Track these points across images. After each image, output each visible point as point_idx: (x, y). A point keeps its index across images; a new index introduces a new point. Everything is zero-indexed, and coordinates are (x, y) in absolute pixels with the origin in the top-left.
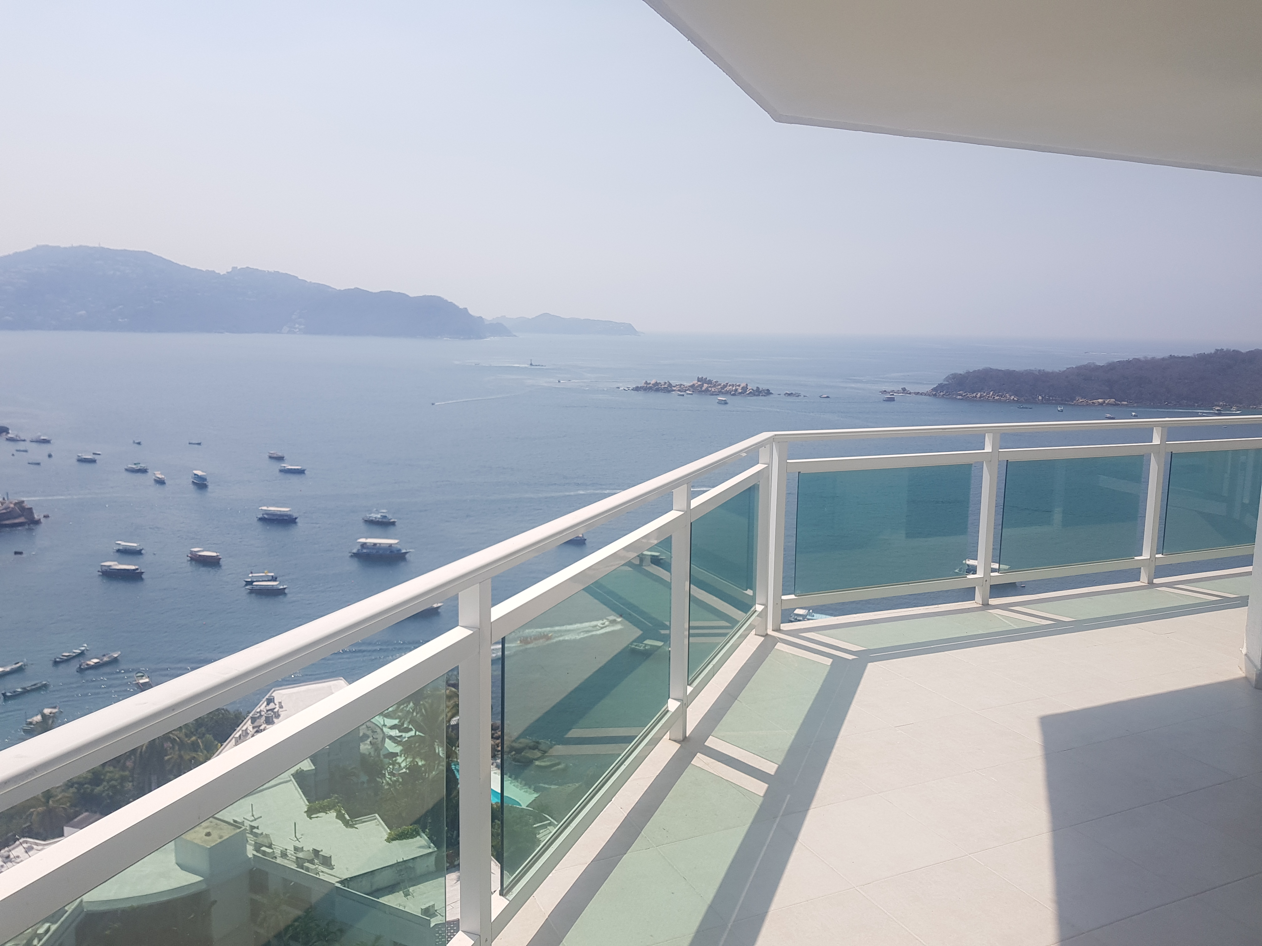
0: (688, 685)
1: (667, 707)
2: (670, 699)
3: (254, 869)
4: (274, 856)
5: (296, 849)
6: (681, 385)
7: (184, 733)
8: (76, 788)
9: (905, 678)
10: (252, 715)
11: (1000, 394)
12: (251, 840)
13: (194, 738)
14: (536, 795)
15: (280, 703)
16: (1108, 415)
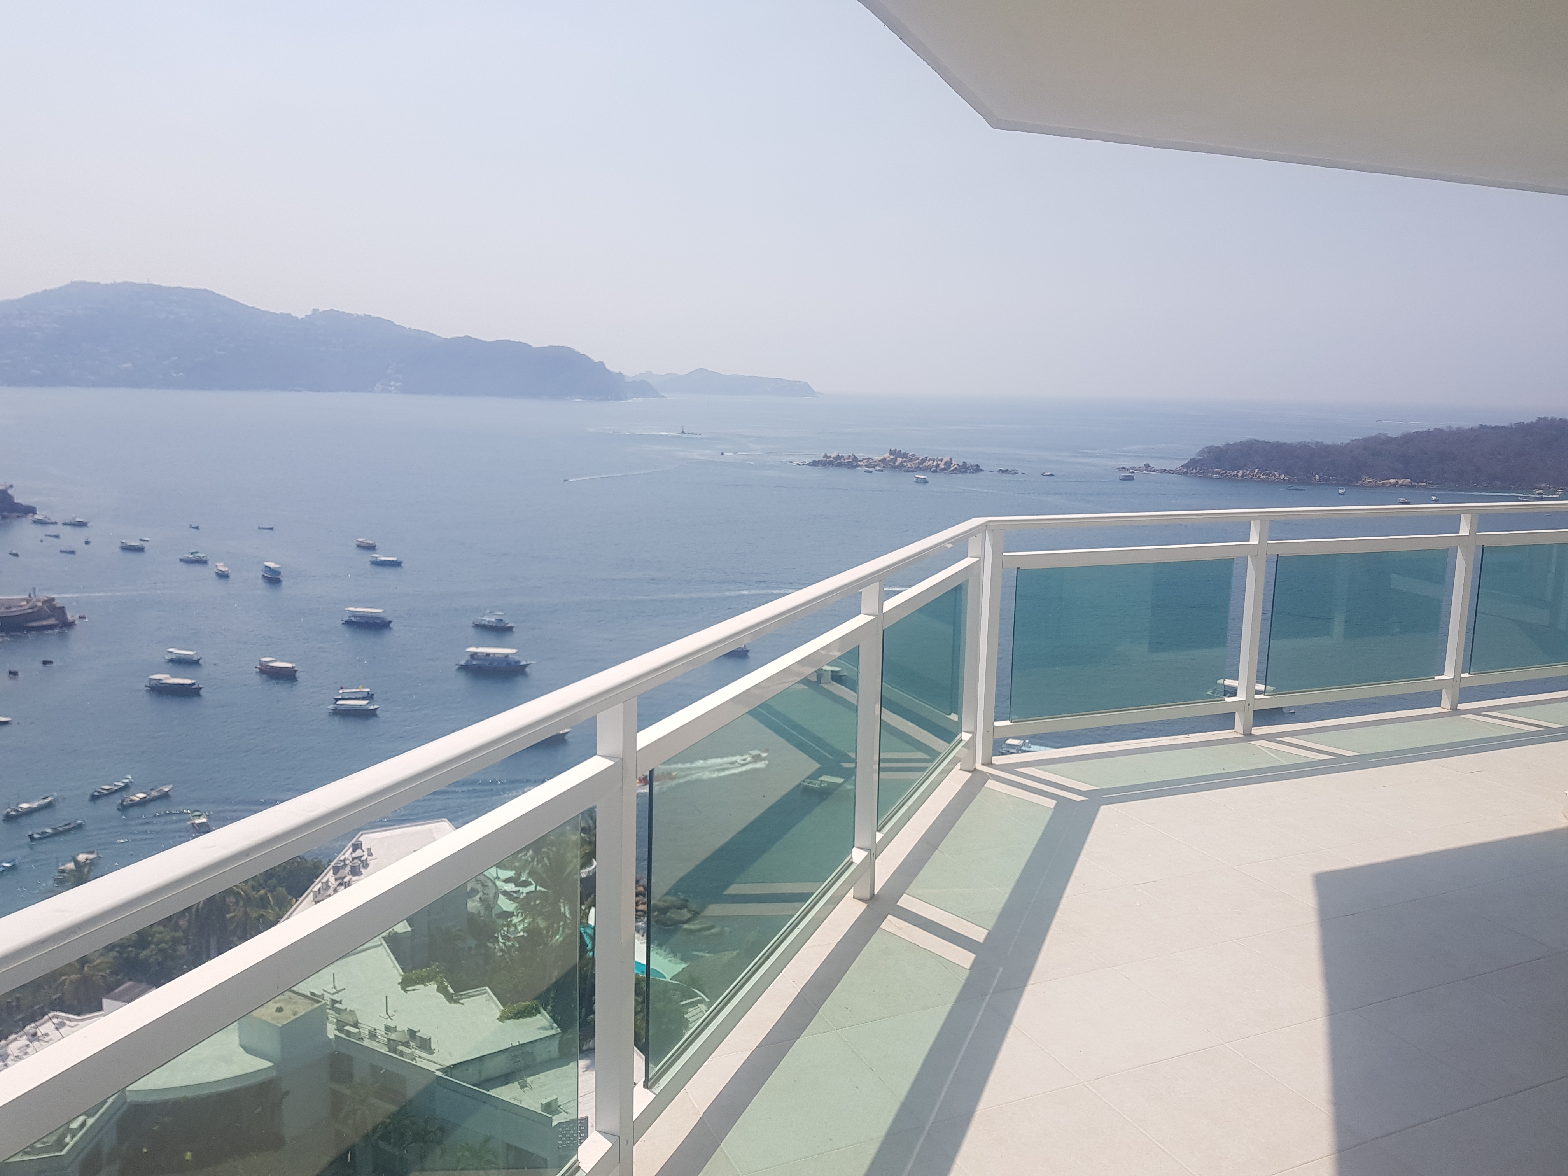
0: (877, 831)
1: (852, 858)
2: (854, 848)
3: (337, 1053)
4: (361, 1037)
5: (388, 1029)
6: (869, 459)
7: (250, 885)
8: (118, 952)
9: (1146, 825)
10: (335, 864)
11: (1267, 472)
12: (332, 1017)
13: (262, 892)
14: (684, 965)
15: (369, 849)
16: (1402, 499)
